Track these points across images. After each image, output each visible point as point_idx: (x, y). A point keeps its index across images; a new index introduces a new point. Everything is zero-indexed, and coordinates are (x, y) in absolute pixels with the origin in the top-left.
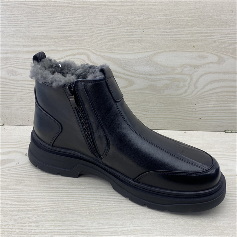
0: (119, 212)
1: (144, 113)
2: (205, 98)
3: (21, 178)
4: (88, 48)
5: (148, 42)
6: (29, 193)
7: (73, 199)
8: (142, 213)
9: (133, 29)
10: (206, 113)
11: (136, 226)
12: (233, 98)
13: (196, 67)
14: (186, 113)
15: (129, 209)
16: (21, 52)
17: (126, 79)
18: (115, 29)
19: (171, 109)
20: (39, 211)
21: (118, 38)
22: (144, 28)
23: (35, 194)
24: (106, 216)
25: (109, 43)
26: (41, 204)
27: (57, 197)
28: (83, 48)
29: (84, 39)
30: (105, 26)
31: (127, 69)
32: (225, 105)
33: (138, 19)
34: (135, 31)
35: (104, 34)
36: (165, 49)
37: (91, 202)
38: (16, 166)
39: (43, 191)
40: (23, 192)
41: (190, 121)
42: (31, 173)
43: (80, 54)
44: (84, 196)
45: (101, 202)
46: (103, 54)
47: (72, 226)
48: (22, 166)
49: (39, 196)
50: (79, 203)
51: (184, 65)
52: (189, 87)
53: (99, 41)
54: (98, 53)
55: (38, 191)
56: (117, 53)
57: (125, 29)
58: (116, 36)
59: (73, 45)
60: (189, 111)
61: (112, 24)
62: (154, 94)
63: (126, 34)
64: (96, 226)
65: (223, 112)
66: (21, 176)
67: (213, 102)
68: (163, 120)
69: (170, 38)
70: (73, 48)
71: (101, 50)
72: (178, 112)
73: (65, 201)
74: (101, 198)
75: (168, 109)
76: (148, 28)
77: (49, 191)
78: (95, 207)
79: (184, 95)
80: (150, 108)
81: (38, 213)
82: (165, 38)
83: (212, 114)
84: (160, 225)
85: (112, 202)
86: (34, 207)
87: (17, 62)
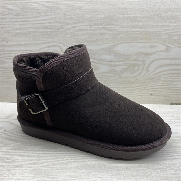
0: (84, 166)
2: (155, 78)
3: (7, 141)
5: (108, 36)
6: (12, 153)
7: (47, 156)
8: (102, 167)
9: (96, 25)
10: (156, 90)
11: (97, 178)
12: (178, 79)
13: (148, 55)
14: (140, 91)
15: (92, 164)
18: (81, 25)
19: (128, 88)
20: (19, 167)
21: (84, 33)
22: (105, 24)
23: (17, 153)
24: (73, 170)
25: (77, 37)
26: (21, 161)
27: (34, 155)
30: (73, 23)
32: (171, 84)
33: (100, 17)
34: (98, 26)
35: (73, 30)
36: (122, 41)
37: (62, 159)
38: (3, 132)
39: (23, 151)
40: (7, 152)
41: (144, 97)
42: (15, 137)
44: (57, 154)
45: (70, 158)
47: (45, 178)
48: (8, 132)
49: (20, 155)
50: (51, 160)
55: (19, 151)
57: (89, 25)
58: (82, 31)
60: (143, 89)
61: (79, 22)
63: (90, 29)
64: (64, 178)
65: (170, 90)
66: (7, 140)
67: (162, 82)
69: (126, 32)
72: (134, 90)
73: (40, 159)
74: (69, 156)
75: (125, 87)
76: (108, 24)
77: (28, 151)
78: (65, 163)
79: (138, 77)
81: (18, 168)
82: (122, 32)
83: (161, 91)
84: (117, 177)
85: (79, 159)
86: (15, 163)
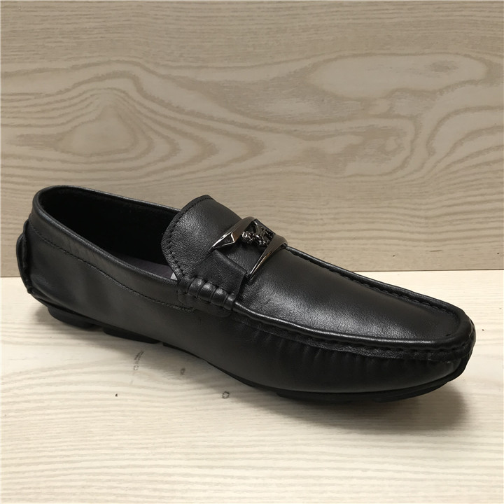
1: (296, 227)
17: (241, 138)
29: (123, 35)
31: (243, 109)
43: (115, 77)
46: (175, 73)
51: (393, 91)
56: (213, 68)
59: (95, 54)
62: (320, 176)
70: (94, 60)
71: (171, 63)
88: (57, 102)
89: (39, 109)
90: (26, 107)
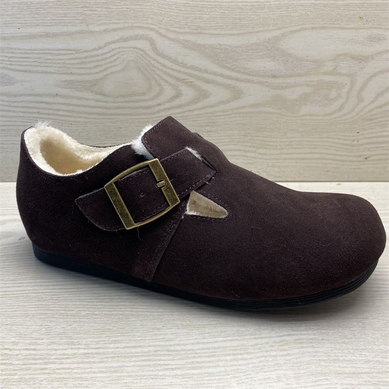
1: (262, 151)
2: (376, 118)
4: (151, 26)
5: (270, 11)
10: (377, 148)
13: (363, 60)
14: (340, 149)
16: (17, 36)
17: (227, 87)
19: (313, 142)
25: (193, 15)
28: (141, 25)
29: (142, 7)
31: (229, 65)
36: (303, 24)
41: (348, 163)
43: (136, 39)
46: (181, 37)
51: (339, 55)
52: (347, 99)
53: (174, 10)
54: (172, 36)
56: (209, 34)
59: (121, 21)
60: (347, 145)
62: (281, 115)
68: (297, 163)
70: (121, 26)
71: (178, 30)
72: (326, 147)
75: (307, 141)
79: (338, 115)
80: (274, 142)
87: (11, 57)
88: (92, 56)
89: (78, 61)
90: (69, 59)
